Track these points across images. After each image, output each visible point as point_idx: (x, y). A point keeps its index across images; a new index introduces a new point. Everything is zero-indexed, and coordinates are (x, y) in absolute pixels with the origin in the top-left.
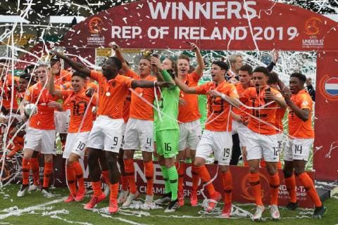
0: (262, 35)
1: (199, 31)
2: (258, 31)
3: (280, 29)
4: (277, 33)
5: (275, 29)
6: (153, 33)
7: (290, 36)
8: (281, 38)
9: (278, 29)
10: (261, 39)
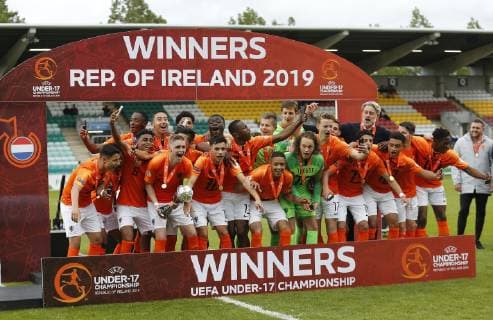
0: (273, 80)
1: (195, 75)
2: (269, 75)
3: (295, 72)
4: (291, 77)
5: (288, 72)
6: (132, 78)
7: (306, 82)
8: (296, 84)
9: (292, 72)
10: (273, 84)
